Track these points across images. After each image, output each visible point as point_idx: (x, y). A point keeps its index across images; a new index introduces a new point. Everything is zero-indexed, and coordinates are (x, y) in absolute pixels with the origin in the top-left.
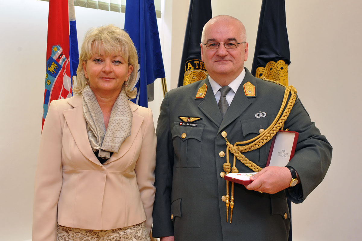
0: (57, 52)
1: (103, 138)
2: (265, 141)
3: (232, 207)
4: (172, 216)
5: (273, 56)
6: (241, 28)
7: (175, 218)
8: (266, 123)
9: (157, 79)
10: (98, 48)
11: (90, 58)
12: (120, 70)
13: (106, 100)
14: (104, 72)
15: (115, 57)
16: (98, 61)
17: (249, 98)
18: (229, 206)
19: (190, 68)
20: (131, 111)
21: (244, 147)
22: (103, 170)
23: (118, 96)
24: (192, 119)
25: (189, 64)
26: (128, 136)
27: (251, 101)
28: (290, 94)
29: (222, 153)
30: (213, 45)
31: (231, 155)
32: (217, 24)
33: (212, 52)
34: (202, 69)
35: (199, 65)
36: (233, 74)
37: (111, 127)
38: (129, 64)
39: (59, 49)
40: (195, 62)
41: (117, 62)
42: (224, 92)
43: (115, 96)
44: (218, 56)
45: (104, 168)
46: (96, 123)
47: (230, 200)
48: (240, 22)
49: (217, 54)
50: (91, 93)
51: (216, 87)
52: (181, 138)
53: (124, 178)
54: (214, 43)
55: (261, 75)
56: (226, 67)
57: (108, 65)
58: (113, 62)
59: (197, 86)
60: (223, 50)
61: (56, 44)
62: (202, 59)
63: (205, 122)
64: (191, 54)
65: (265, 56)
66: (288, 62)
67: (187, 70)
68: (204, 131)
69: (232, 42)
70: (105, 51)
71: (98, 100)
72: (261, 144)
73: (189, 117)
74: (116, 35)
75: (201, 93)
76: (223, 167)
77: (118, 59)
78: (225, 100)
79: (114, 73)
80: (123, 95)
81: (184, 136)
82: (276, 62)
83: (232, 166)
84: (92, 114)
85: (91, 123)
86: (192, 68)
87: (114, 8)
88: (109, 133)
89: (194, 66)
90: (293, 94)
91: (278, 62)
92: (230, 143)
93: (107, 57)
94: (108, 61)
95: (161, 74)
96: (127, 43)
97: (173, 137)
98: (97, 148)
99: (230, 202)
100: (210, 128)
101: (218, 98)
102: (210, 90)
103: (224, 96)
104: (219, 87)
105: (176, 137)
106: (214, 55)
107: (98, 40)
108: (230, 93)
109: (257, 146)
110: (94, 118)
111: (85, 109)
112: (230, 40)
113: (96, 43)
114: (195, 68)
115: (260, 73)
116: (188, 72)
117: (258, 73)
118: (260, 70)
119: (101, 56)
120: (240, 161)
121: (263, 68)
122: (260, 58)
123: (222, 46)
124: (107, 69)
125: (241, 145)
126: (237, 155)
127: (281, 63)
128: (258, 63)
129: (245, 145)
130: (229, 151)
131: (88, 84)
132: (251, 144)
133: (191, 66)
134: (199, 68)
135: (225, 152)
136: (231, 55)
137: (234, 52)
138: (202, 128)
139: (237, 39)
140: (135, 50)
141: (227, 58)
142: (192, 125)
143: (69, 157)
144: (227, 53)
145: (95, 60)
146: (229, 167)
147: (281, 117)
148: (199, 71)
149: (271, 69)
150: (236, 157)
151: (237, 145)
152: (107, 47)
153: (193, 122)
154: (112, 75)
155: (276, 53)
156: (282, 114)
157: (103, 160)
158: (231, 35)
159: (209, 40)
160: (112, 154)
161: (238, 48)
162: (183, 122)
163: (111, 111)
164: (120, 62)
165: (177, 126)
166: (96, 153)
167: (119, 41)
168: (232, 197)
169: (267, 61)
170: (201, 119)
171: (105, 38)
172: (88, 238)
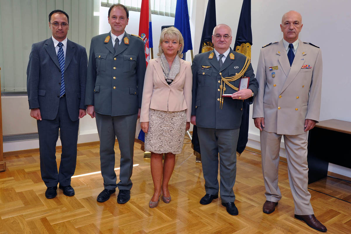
0: (143, 36)
1: (168, 74)
2: (237, 78)
3: (222, 103)
4: (196, 107)
5: (244, 41)
6: (230, 30)
7: (197, 107)
8: (238, 71)
9: (189, 50)
10: (167, 37)
11: (164, 41)
12: (176, 46)
13: (170, 58)
14: (169, 47)
15: (174, 40)
16: (166, 42)
17: (232, 60)
18: (221, 102)
19: (205, 45)
20: (180, 63)
21: (229, 80)
22: (169, 87)
23: (175, 57)
24: (207, 67)
25: (204, 43)
26: (178, 73)
27: (232, 61)
28: (248, 60)
29: (219, 82)
30: (218, 36)
31: (223, 82)
32: (220, 28)
33: (218, 39)
34: (211, 46)
35: (209, 44)
36: (225, 49)
37: (172, 69)
38: (180, 44)
39: (144, 35)
40: (207, 43)
41: (175, 42)
42: (221, 56)
43: (174, 57)
44: (221, 41)
45: (170, 86)
46: (165, 68)
47: (222, 100)
48: (229, 27)
49: (220, 40)
50: (164, 56)
51: (218, 54)
52: (202, 75)
53: (178, 91)
54: (219, 36)
55: (238, 50)
56: (223, 46)
57: (171, 44)
58: (173, 43)
59: (209, 54)
60: (222, 39)
61: (143, 33)
62: (213, 42)
63: (213, 68)
64: (206, 39)
65: (240, 41)
66: (251, 44)
67: (203, 46)
68: (212, 72)
69: (226, 36)
70: (169, 38)
71: (167, 59)
72: (236, 79)
73: (206, 66)
74: (174, 32)
75: (211, 56)
76: (219, 87)
77: (175, 41)
78: (221, 60)
79: (173, 47)
80: (177, 56)
81: (204, 73)
82: (245, 43)
83: (223, 86)
84: (164, 65)
85: (163, 68)
86: (206, 45)
87: (167, 15)
88: (171, 72)
89: (207, 44)
90: (249, 61)
91: (246, 44)
92: (223, 77)
93: (170, 40)
94: (171, 42)
95: (191, 48)
96: (178, 35)
97: (199, 74)
98: (166, 78)
99: (222, 101)
100: (214, 71)
101: (218, 59)
102: (215, 55)
103: (221, 58)
104: (219, 54)
105: (200, 74)
106: (219, 40)
107: (167, 34)
108: (224, 57)
109: (234, 80)
110: (165, 66)
111: (161, 63)
112: (226, 35)
113: (166, 35)
114: (207, 45)
115: (238, 48)
116: (204, 47)
117: (237, 49)
118: (238, 47)
119: (168, 40)
120: (227, 84)
121: (239, 46)
122: (238, 41)
123: (222, 37)
124: (170, 46)
125: (227, 79)
126: (226, 82)
127: (248, 44)
128: (237, 44)
129: (229, 79)
130: (222, 80)
131: (163, 52)
132: (231, 79)
133: (205, 44)
134: (209, 45)
135: (221, 81)
136: (226, 41)
137: (227, 40)
138: (211, 71)
139: (229, 34)
140: (182, 37)
141: (224, 42)
142: (207, 69)
143: (156, 82)
144: (224, 40)
145: (165, 42)
146: (222, 87)
147: (244, 69)
148: (209, 47)
149: (243, 47)
150: (225, 83)
151: (226, 79)
152: (170, 36)
153: (207, 68)
154: (172, 48)
155: (246, 39)
156: (244, 68)
157: (169, 83)
158: (226, 33)
159: (217, 34)
160: (172, 80)
161: (229, 38)
162: (203, 68)
163: (172, 63)
164: (176, 43)
165: (201, 70)
166: (166, 80)
167: (175, 34)
168: (223, 99)
169: (241, 43)
170: (211, 67)
171: (170, 33)
172: (162, 113)
